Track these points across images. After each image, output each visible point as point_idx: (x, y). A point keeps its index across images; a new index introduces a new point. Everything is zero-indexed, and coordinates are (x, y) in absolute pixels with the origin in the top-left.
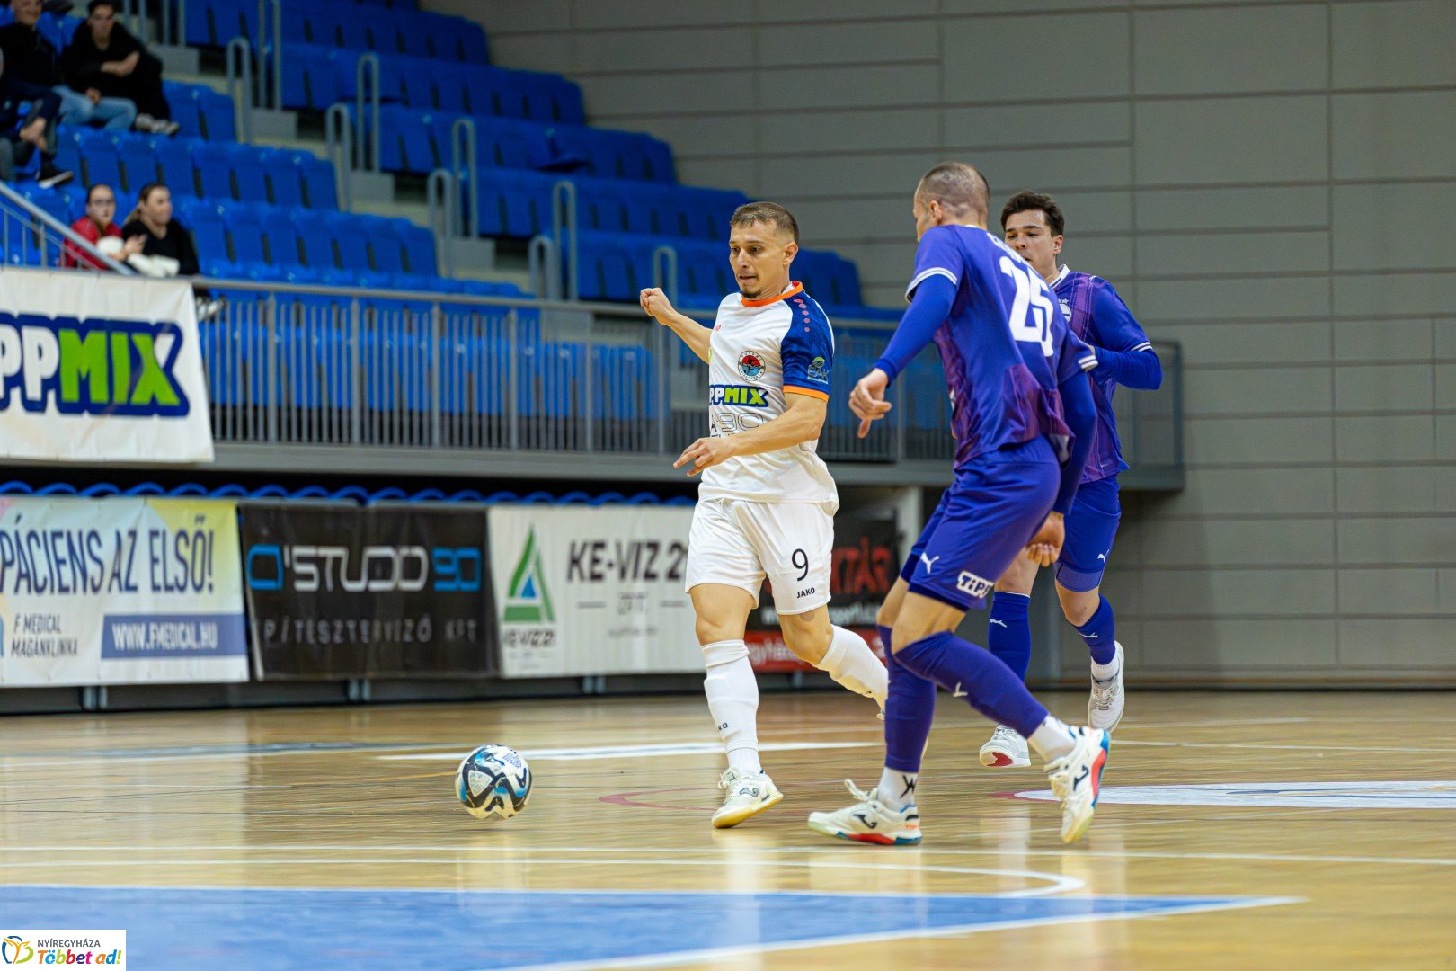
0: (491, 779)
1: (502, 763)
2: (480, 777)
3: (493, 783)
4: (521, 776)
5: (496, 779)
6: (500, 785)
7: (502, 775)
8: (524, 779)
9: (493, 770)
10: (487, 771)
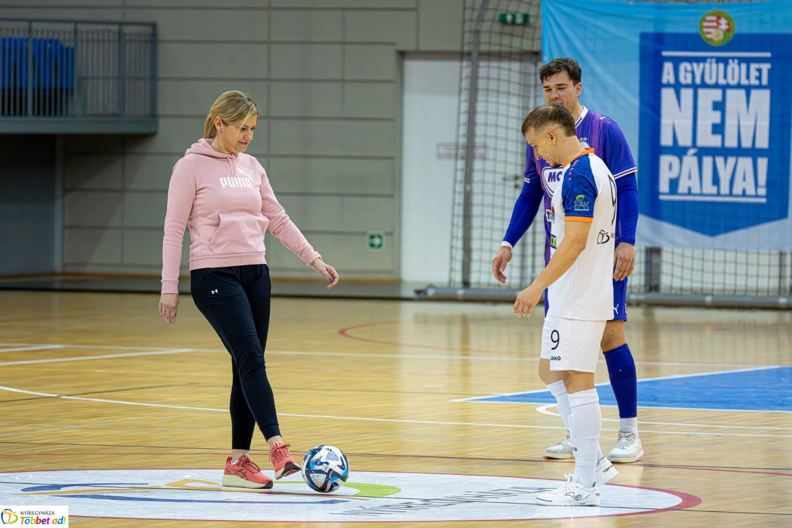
0: (325, 476)
1: (327, 463)
2: (318, 476)
3: (327, 477)
4: (341, 464)
5: (328, 474)
6: (332, 477)
7: (331, 470)
8: (343, 464)
9: (323, 470)
10: (320, 472)
